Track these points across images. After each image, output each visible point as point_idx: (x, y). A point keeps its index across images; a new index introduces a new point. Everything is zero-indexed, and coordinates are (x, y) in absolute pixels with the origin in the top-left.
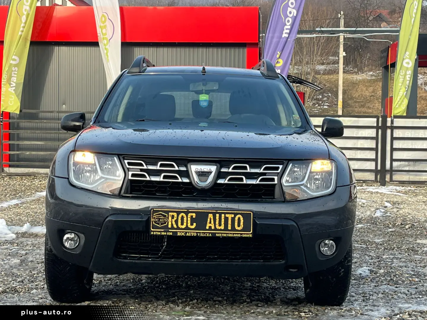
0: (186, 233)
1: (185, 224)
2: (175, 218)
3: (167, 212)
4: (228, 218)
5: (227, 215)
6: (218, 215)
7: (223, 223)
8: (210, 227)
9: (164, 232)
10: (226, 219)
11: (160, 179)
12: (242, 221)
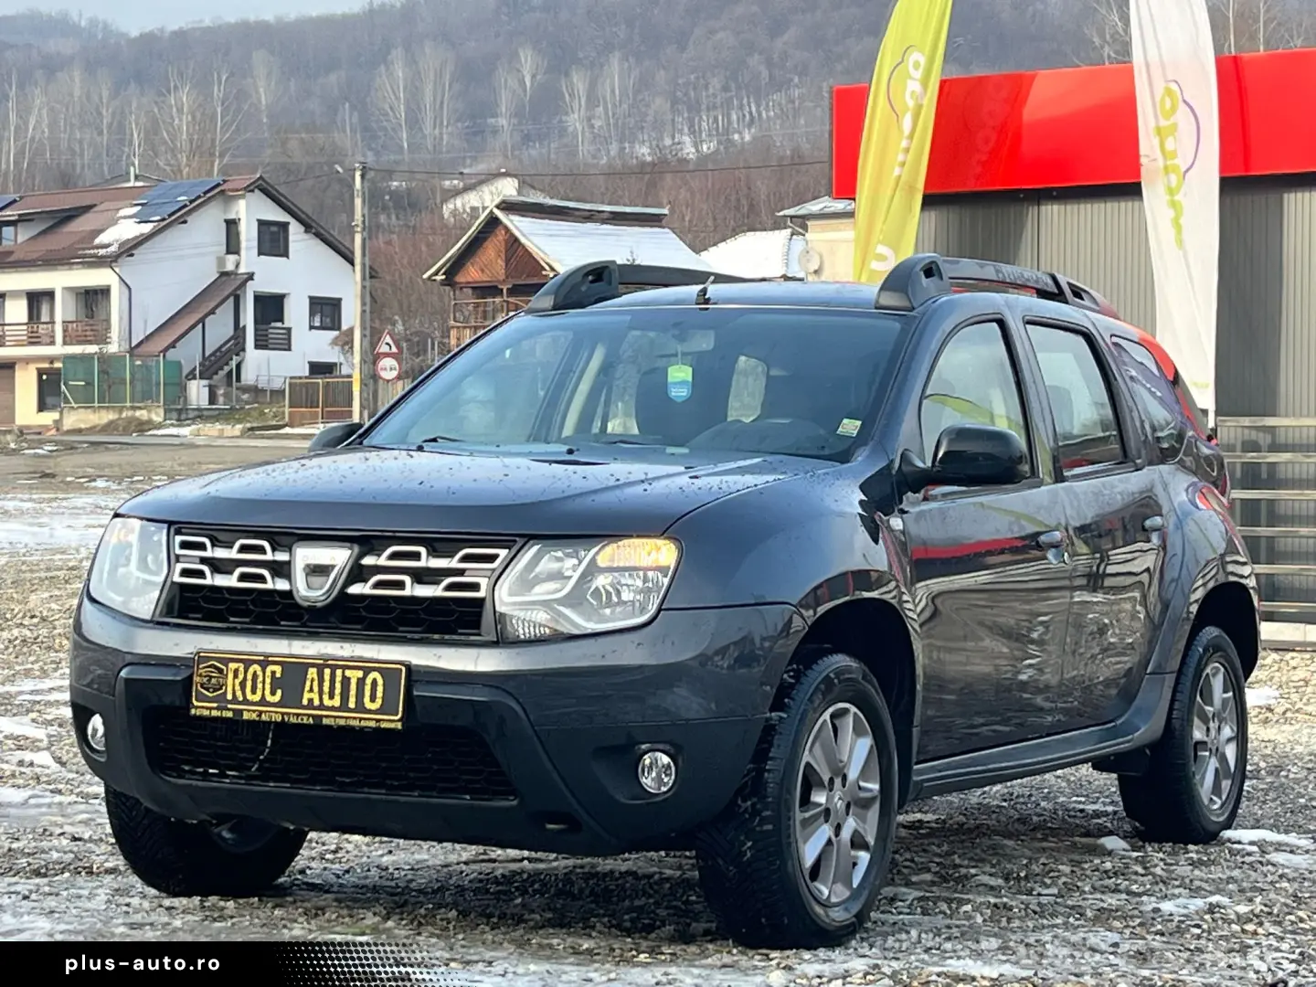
0: (261, 712)
1: (259, 693)
2: (241, 677)
3: (226, 662)
4: (349, 679)
5: (348, 673)
6: (327, 671)
7: (338, 691)
8: (311, 701)
9: (217, 708)
10: (346, 681)
11: (230, 581)
12: (380, 689)
